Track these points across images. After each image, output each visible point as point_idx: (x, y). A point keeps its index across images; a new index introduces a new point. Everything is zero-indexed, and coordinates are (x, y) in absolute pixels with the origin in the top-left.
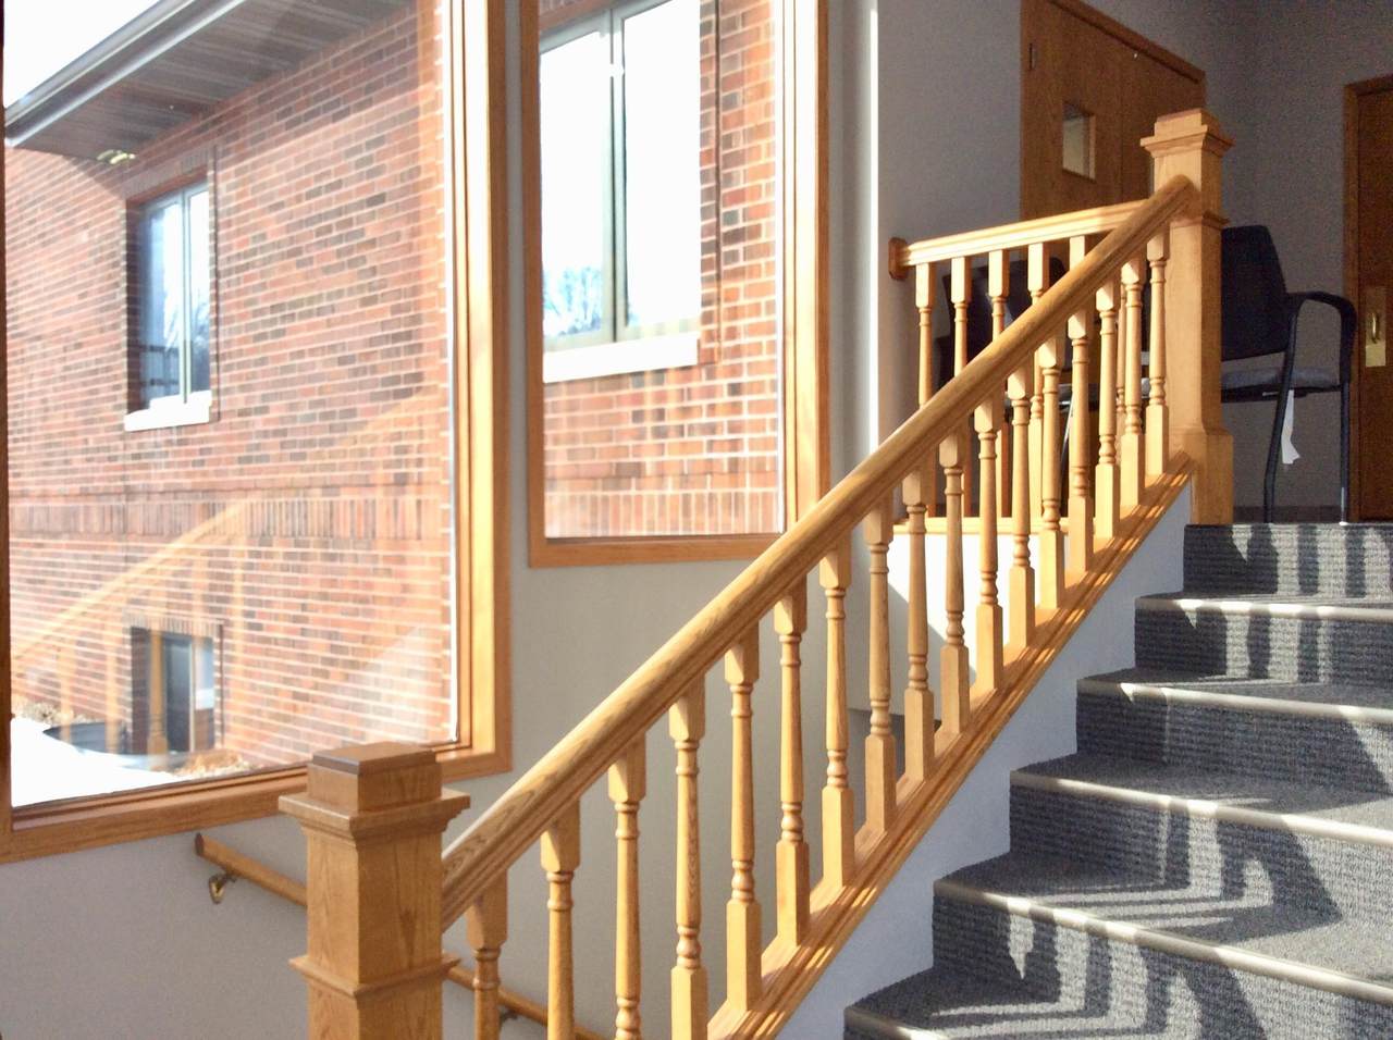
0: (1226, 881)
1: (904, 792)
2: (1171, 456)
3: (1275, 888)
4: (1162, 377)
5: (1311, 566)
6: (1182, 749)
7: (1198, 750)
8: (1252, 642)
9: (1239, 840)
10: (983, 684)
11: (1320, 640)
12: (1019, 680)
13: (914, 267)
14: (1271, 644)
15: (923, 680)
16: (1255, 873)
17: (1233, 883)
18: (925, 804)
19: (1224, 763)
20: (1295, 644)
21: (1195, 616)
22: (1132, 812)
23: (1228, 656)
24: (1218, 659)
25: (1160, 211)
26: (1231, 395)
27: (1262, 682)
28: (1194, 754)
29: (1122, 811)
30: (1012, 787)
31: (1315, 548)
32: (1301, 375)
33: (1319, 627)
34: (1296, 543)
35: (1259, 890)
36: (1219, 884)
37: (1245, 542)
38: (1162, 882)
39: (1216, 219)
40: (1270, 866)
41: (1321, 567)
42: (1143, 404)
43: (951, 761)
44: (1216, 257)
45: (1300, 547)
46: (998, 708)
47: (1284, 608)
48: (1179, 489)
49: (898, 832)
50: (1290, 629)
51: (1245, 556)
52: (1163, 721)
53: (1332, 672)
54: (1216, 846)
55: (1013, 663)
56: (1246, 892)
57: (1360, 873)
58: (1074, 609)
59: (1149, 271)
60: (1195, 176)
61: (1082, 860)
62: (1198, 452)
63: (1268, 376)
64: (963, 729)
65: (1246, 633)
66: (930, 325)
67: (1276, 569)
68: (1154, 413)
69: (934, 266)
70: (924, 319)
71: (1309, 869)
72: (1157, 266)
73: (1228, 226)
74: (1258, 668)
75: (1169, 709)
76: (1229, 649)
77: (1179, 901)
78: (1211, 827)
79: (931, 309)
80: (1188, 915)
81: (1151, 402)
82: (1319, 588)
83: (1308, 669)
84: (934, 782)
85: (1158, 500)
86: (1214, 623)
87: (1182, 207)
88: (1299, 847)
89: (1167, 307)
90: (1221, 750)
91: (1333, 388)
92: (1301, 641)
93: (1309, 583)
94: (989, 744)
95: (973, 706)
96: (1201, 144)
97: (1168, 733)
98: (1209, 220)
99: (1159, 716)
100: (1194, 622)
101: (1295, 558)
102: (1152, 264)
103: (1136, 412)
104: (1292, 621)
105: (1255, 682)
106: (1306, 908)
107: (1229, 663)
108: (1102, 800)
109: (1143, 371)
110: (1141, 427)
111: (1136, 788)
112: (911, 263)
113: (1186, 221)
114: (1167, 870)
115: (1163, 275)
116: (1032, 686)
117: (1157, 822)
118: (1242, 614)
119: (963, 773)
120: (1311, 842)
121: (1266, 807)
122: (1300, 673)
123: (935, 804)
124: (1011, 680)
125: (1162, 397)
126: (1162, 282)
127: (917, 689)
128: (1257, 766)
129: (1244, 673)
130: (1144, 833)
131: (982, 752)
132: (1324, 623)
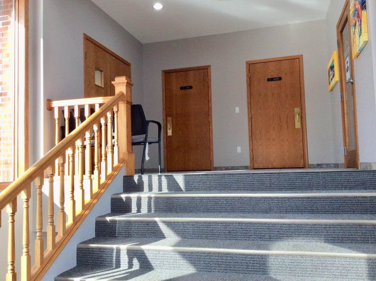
0: (129, 264)
1: (46, 254)
2: (120, 159)
3: (140, 264)
4: (118, 140)
5: (151, 185)
6: (120, 232)
7: (124, 232)
8: (137, 204)
9: (132, 254)
10: (70, 222)
11: (152, 202)
12: (79, 220)
13: (54, 107)
14: (142, 204)
15: (52, 222)
16: (135, 261)
17: (131, 265)
18: (52, 256)
19: (130, 235)
20: (147, 204)
21: (125, 198)
22: (107, 251)
23: (132, 208)
24: (130, 209)
25: (116, 100)
26: (134, 144)
27: (139, 213)
28: (123, 233)
29: (105, 251)
30: (77, 248)
31: (152, 181)
32: (149, 140)
33: (152, 199)
34: (148, 179)
35: (136, 265)
36: (127, 265)
37: (137, 180)
38: (114, 267)
39: (129, 102)
40: (139, 259)
41: (153, 185)
42: (113, 146)
43: (60, 244)
44: (130, 111)
45: (149, 180)
46: (73, 228)
47: (145, 195)
48: (122, 167)
49: (44, 266)
50: (145, 200)
51: (137, 183)
52: (116, 226)
53: (155, 210)
54: (127, 256)
55: (78, 215)
56: (133, 266)
57: (158, 258)
58: (95, 199)
59: (114, 114)
60: (125, 92)
61: (95, 265)
62: (126, 158)
63: (142, 140)
64: (64, 234)
65: (136, 202)
66: (58, 123)
67: (143, 186)
68: (116, 148)
69: (59, 108)
70: (57, 122)
71: (147, 258)
72: (116, 113)
73: (132, 104)
74: (139, 211)
75: (117, 223)
76: (132, 206)
77: (118, 272)
78: (126, 251)
79: (59, 119)
80: (120, 275)
81: (115, 146)
82: (153, 190)
83: (149, 210)
84: (55, 250)
85: (117, 170)
86: (129, 200)
87: (122, 99)
88: (145, 254)
89: (118, 122)
90: (129, 231)
91: (157, 142)
92: (148, 203)
93: (151, 189)
94: (71, 238)
95: (67, 228)
96: (126, 84)
97: (117, 229)
98: (128, 103)
99: (115, 225)
100: (124, 200)
101: (147, 183)
102: (115, 112)
103: (111, 148)
104: (146, 198)
105: (138, 214)
106: (146, 268)
107: (132, 210)
108: (100, 249)
109: (113, 138)
110: (113, 152)
111: (108, 244)
112: (53, 106)
113: (123, 102)
114: (115, 264)
115: (117, 115)
116: (83, 221)
117: (113, 252)
118: (135, 197)
119: (63, 246)
120: (147, 252)
121: (138, 245)
122: (148, 211)
123: (55, 256)
124: (77, 220)
125: (118, 144)
126: (117, 117)
127: (50, 225)
128: (137, 235)
129: (136, 212)
130: (110, 256)
131: (69, 240)
132: (153, 198)
